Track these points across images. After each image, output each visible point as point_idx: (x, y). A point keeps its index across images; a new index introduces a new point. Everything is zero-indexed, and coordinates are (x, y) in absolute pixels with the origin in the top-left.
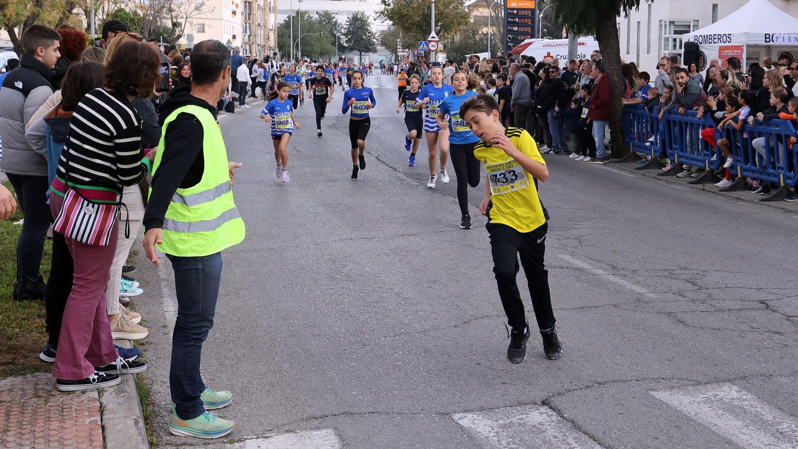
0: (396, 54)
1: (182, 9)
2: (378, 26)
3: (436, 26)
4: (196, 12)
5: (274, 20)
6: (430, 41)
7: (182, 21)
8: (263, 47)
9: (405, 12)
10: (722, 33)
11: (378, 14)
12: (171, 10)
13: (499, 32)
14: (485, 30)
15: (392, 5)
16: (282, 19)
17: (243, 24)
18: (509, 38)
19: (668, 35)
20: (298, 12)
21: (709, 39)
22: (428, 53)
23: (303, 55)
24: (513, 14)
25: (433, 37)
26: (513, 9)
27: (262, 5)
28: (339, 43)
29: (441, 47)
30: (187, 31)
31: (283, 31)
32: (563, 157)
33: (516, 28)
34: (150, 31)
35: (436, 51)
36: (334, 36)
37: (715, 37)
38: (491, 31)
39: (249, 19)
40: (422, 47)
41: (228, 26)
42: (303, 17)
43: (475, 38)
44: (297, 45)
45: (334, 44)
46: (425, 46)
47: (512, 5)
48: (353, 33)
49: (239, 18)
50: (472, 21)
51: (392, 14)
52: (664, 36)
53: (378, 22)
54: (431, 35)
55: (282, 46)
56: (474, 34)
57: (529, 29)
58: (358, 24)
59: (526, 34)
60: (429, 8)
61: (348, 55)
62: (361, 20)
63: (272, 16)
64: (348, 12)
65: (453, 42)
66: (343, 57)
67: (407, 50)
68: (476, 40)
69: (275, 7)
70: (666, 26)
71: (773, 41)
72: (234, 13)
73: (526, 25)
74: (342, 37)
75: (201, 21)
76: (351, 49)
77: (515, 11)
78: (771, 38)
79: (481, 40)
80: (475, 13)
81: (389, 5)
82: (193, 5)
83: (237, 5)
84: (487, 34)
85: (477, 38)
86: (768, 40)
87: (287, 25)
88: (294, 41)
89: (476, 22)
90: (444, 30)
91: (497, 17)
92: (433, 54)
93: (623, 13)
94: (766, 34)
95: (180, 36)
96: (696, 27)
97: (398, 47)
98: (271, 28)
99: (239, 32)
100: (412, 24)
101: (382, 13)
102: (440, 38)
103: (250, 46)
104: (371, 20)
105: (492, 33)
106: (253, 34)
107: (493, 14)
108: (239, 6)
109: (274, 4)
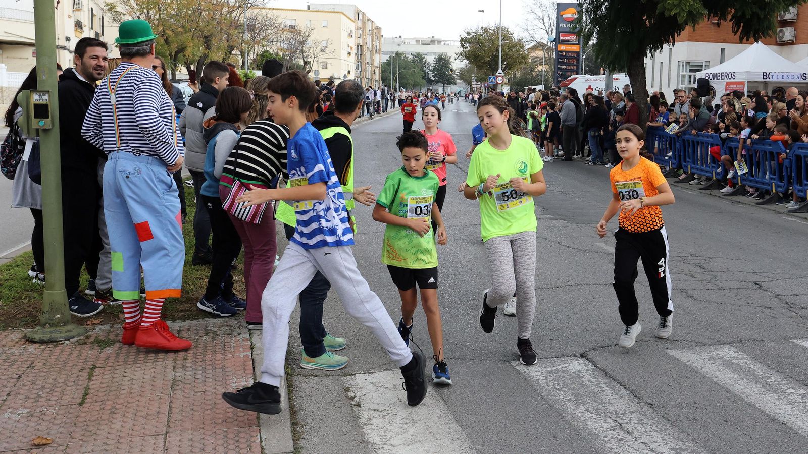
0: (471, 86)
1: (311, 51)
2: (458, 64)
3: (502, 64)
4: (321, 53)
5: (379, 60)
6: (497, 76)
7: (311, 60)
8: (371, 80)
9: (478, 53)
10: (728, 72)
11: (458, 55)
12: (303, 52)
13: (551, 69)
14: (540, 68)
15: (469, 48)
16: (385, 58)
17: (356, 62)
18: (559, 74)
19: (684, 73)
20: (397, 54)
21: (717, 76)
22: (495, 85)
23: (400, 87)
24: (562, 55)
25: (500, 73)
26: (562, 52)
27: (370, 48)
28: (428, 77)
29: (506, 80)
30: (315, 67)
31: (386, 68)
32: (600, 167)
33: (564, 67)
34: (287, 67)
35: (502, 84)
36: (424, 71)
37: (723, 74)
38: (545, 69)
39: (361, 59)
40: (492, 81)
41: (345, 64)
42: (400, 57)
43: (532, 74)
44: (396, 78)
45: (423, 78)
46: (494, 80)
47: (562, 48)
48: (438, 70)
49: (353, 58)
50: (530, 61)
51: (468, 55)
52: (681, 73)
53: (458, 61)
54: (498, 72)
55: (384, 80)
56: (531, 71)
57: (575, 67)
58: (442, 63)
59: (572, 71)
60: (497, 51)
61: (434, 87)
62: (445, 59)
63: (377, 56)
64: (435, 54)
65: (515, 77)
66: (431, 88)
67: (479, 83)
68: (533, 76)
69: (380, 49)
70: (683, 65)
71: (769, 78)
72: (349, 54)
73: (572, 64)
74: (430, 72)
75: (325, 60)
76: (437, 82)
77: (564, 54)
78: (767, 76)
79: (537, 75)
80: (533, 55)
81: (466, 48)
82: (319, 48)
83: (352, 48)
84: (542, 71)
85: (534, 74)
86: (765, 77)
87: (388, 63)
88: (394, 75)
89: (533, 61)
90: (508, 67)
91: (550, 58)
92: (499, 87)
93: (649, 55)
94: (763, 73)
95: (309, 71)
96: (707, 66)
97: (473, 80)
98: (376, 65)
99: (353, 68)
100: (484, 63)
101: (461, 54)
102: (505, 74)
103: (361, 79)
104: (452, 60)
105: (546, 70)
106: (363, 70)
107: (547, 55)
108: (353, 49)
109: (379, 47)
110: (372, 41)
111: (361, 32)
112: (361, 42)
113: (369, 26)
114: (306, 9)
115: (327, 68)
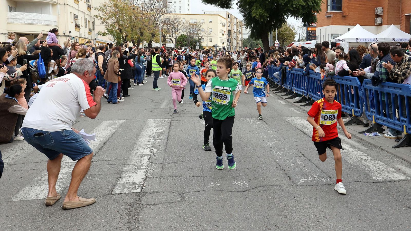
8: (236, 47)
17: (227, 38)
27: (235, 30)
39: (230, 36)
41: (221, 40)
49: (225, 36)
72: (223, 34)
73: (315, 37)
77: (311, 32)
83: (225, 32)
98: (240, 39)
99: (225, 41)
106: (231, 42)
109: (241, 31)
110: (237, 28)
111: (230, 24)
112: (230, 28)
113: (235, 21)
114: (204, 14)
115: (212, 42)
